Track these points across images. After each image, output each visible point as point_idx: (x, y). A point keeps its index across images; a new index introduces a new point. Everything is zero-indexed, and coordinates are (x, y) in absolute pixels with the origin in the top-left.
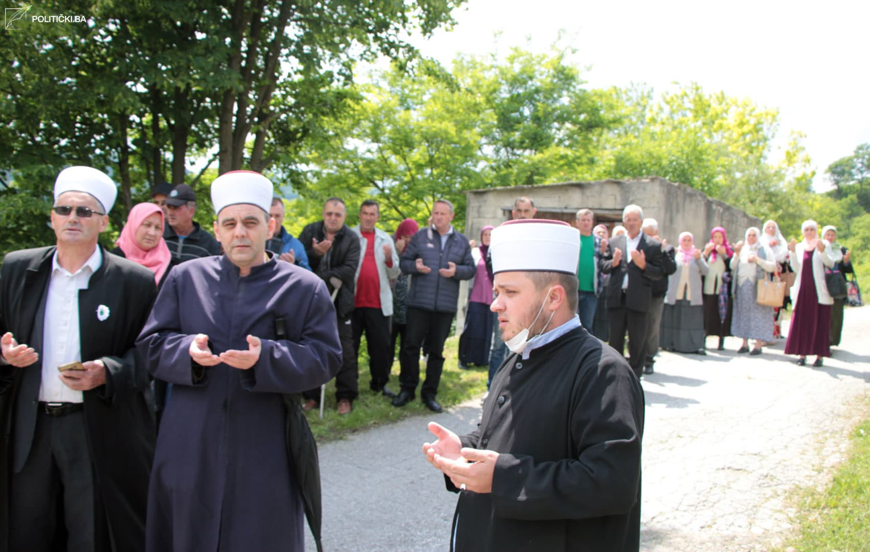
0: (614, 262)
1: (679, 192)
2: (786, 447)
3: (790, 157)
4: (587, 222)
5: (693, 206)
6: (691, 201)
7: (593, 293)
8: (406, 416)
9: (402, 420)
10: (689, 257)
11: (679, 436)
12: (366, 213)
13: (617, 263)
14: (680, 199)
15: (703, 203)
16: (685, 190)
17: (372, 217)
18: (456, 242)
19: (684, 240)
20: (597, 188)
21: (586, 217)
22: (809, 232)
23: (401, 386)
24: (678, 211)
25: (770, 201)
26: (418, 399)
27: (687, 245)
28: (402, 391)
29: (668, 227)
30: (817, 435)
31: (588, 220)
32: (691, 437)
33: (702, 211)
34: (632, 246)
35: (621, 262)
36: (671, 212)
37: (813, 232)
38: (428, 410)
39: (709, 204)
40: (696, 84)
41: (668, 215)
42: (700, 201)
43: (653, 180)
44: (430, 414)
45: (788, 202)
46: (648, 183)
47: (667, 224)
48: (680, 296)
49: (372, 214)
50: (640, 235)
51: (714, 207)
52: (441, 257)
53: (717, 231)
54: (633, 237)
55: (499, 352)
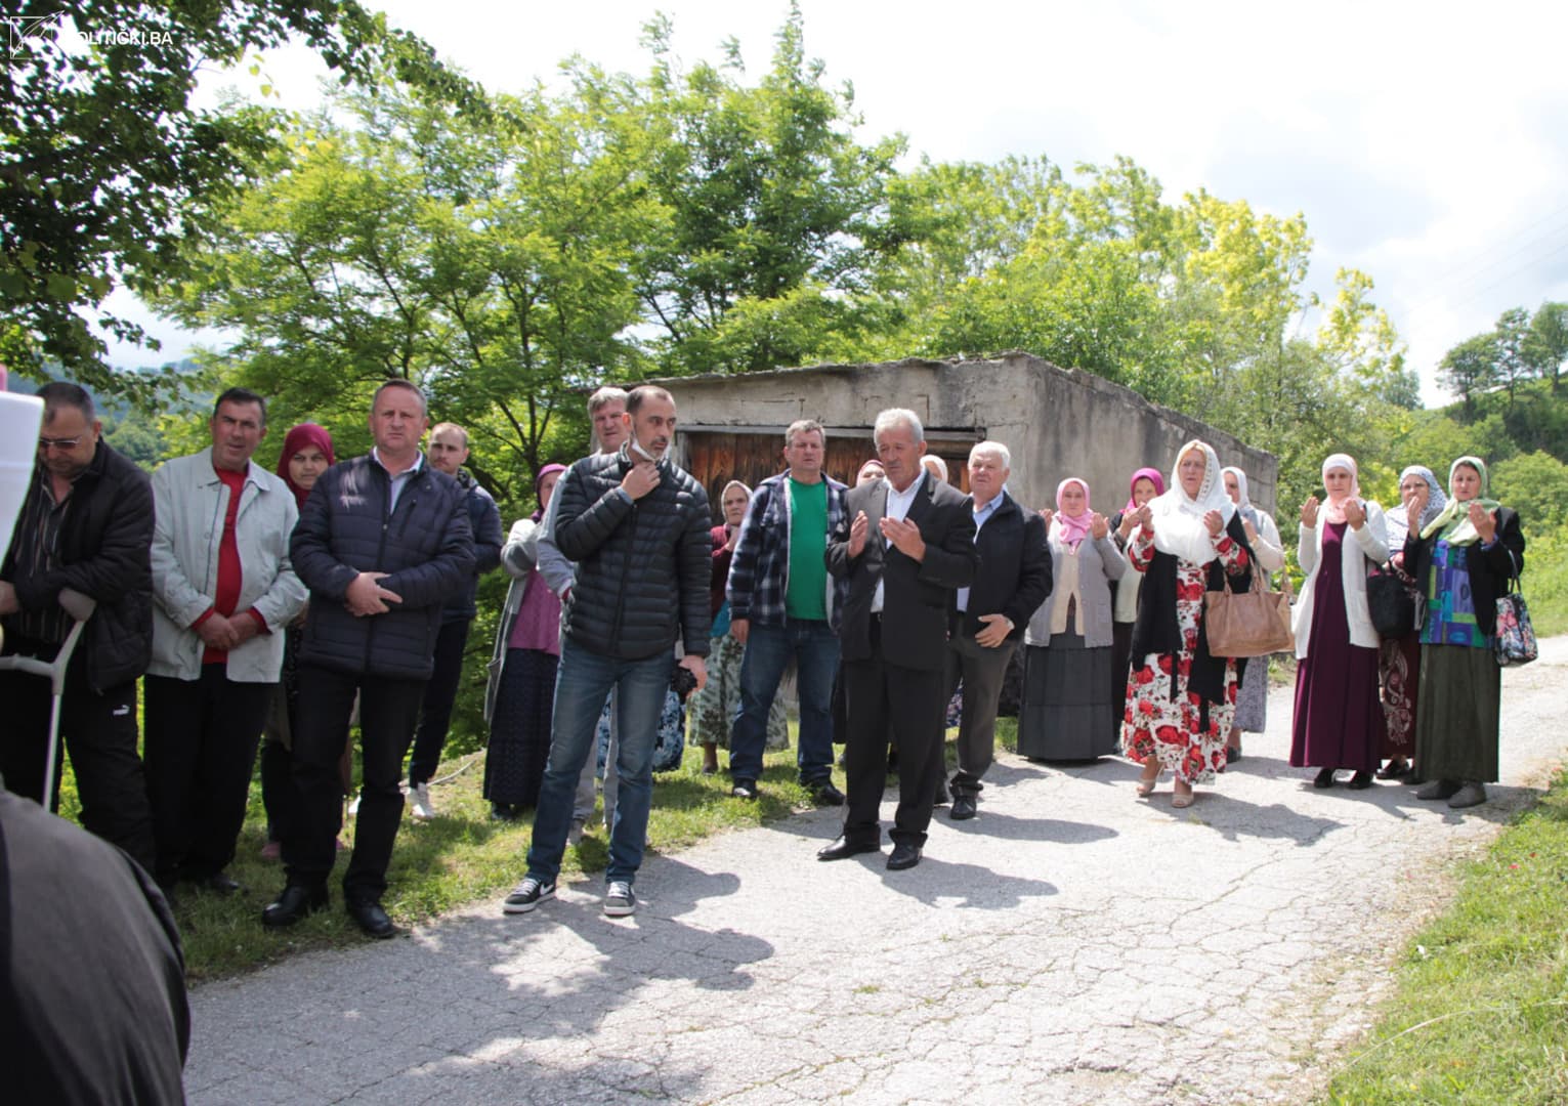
0: (854, 546)
1: (1077, 390)
2: (1242, 998)
3: (1345, 325)
4: (809, 449)
5: (1113, 422)
6: (1107, 411)
7: (825, 623)
8: (290, 951)
9: (274, 963)
10: (1079, 534)
11: (979, 984)
12: (232, 421)
13: (859, 548)
14: (1079, 406)
15: (1136, 415)
16: (1091, 386)
17: (248, 432)
18: (429, 493)
19: (1067, 495)
20: (886, 379)
21: (808, 439)
22: (1336, 481)
23: (286, 870)
24: (1073, 432)
25: (1309, 417)
26: (338, 903)
27: (1073, 507)
28: (290, 884)
29: (1048, 470)
30: (1324, 962)
31: (814, 446)
32: (1009, 982)
33: (1134, 433)
34: (898, 507)
35: (869, 546)
36: (1057, 434)
37: (1345, 481)
38: (356, 933)
39: (1150, 420)
40: (1131, 162)
41: (1050, 440)
42: (1129, 411)
43: (1011, 359)
44: (360, 942)
45: (1347, 420)
46: (1001, 366)
47: (1047, 462)
48: (1059, 627)
49: (246, 423)
50: (918, 481)
51: (1164, 425)
52: (384, 534)
53: (1142, 478)
54: (901, 488)
55: (560, 779)
